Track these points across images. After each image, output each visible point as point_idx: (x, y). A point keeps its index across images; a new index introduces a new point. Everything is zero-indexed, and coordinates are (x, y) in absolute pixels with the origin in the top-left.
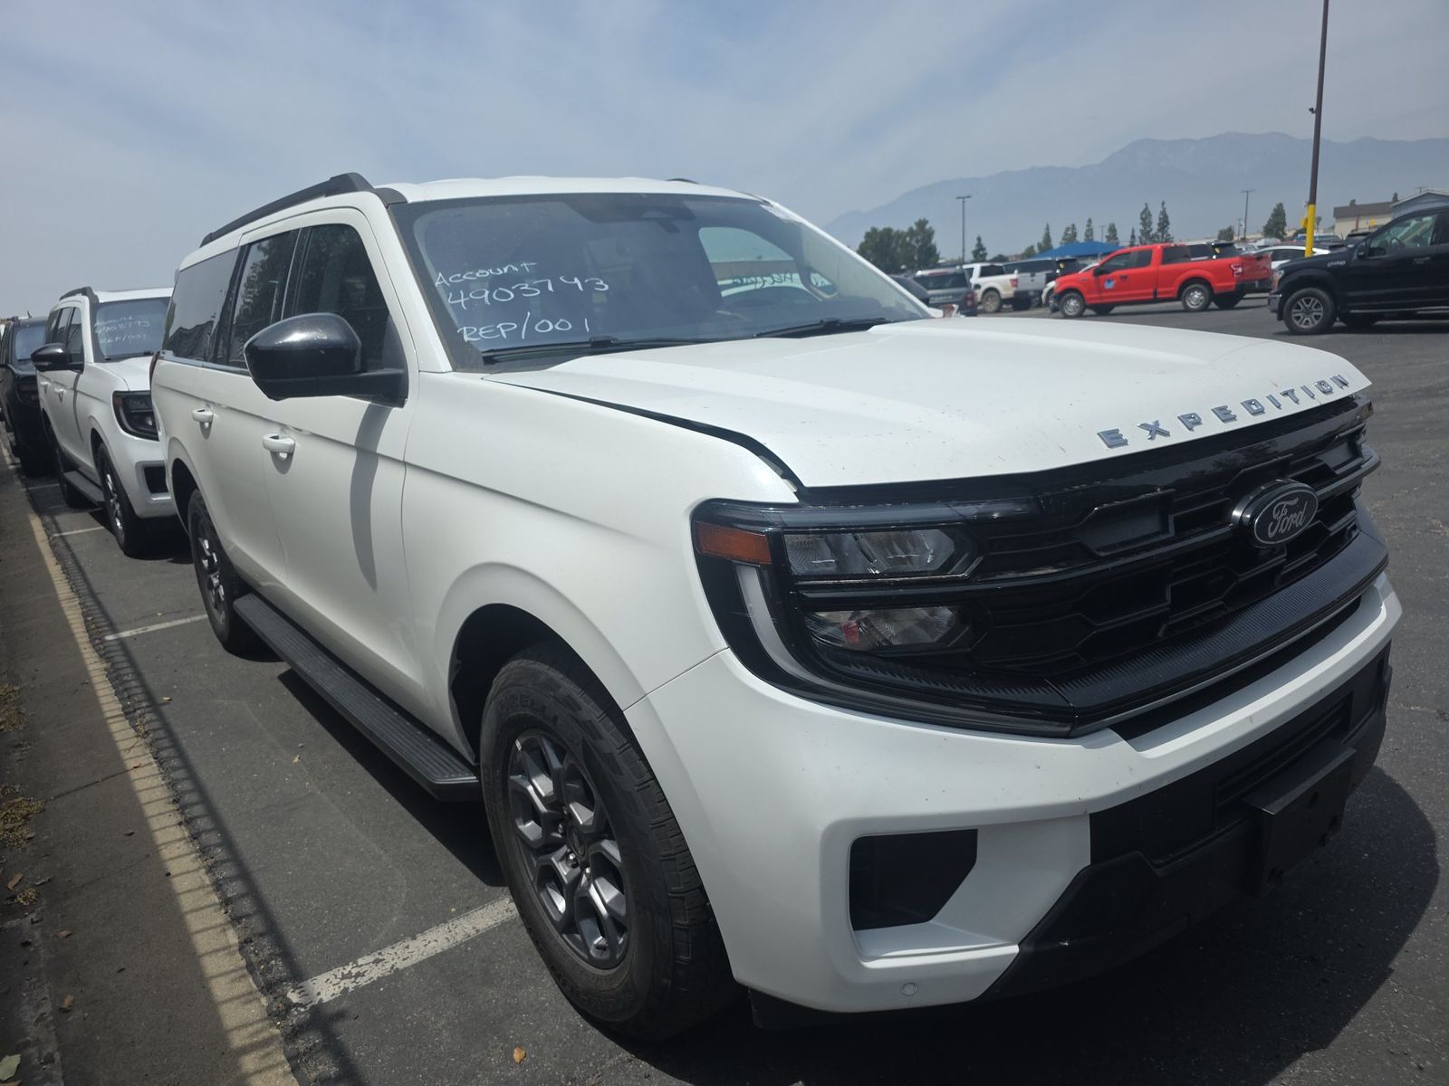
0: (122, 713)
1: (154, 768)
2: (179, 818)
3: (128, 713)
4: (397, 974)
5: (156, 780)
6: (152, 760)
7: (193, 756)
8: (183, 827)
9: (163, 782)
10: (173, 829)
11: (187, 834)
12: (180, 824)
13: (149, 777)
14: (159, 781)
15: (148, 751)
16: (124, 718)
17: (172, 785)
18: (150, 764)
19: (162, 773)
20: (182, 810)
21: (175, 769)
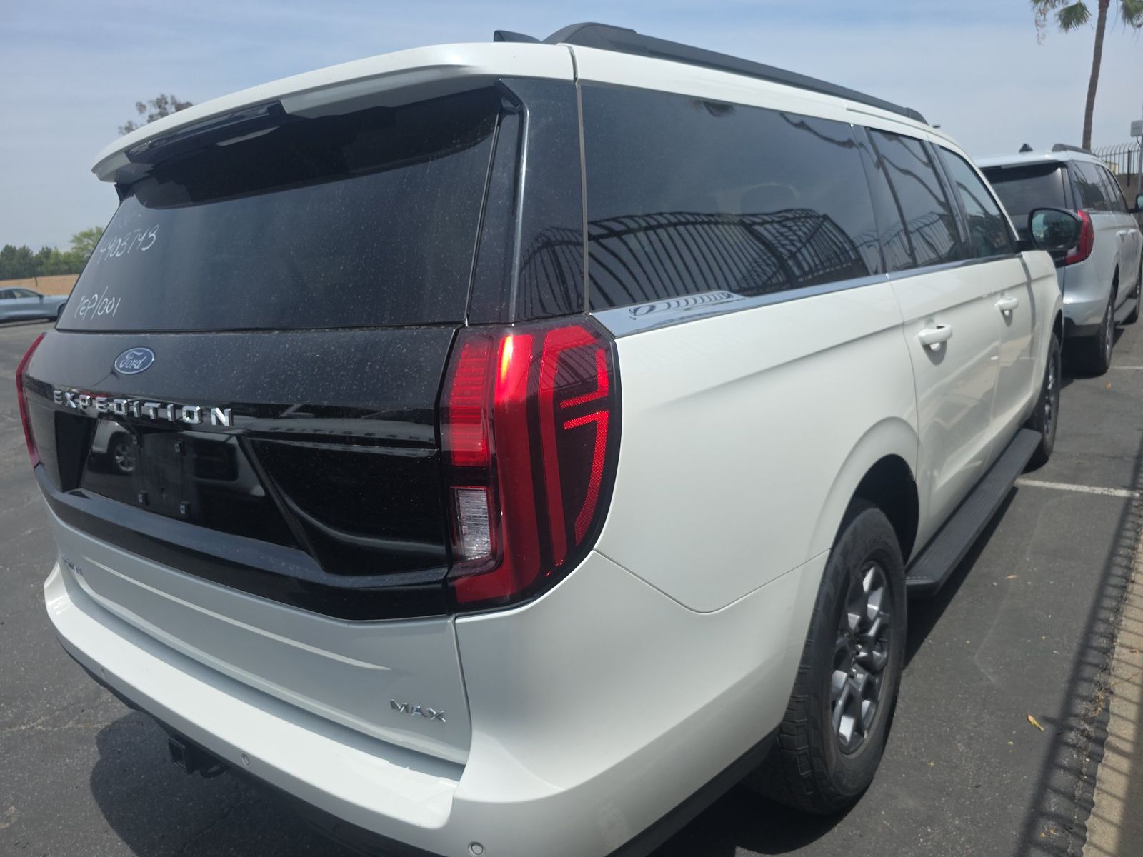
0: (1107, 753)
1: (1122, 638)
2: (1130, 586)
3: (1099, 742)
4: (1090, 486)
5: (1128, 624)
6: (1117, 649)
7: (1079, 625)
8: (1133, 579)
9: (1123, 618)
10: (1140, 582)
11: (1133, 574)
12: (1133, 582)
13: (1130, 632)
14: (1125, 622)
15: (1114, 663)
16: (1110, 739)
17: (1117, 611)
18: (1122, 646)
19: (1119, 629)
20: (1124, 588)
21: (1106, 621)
